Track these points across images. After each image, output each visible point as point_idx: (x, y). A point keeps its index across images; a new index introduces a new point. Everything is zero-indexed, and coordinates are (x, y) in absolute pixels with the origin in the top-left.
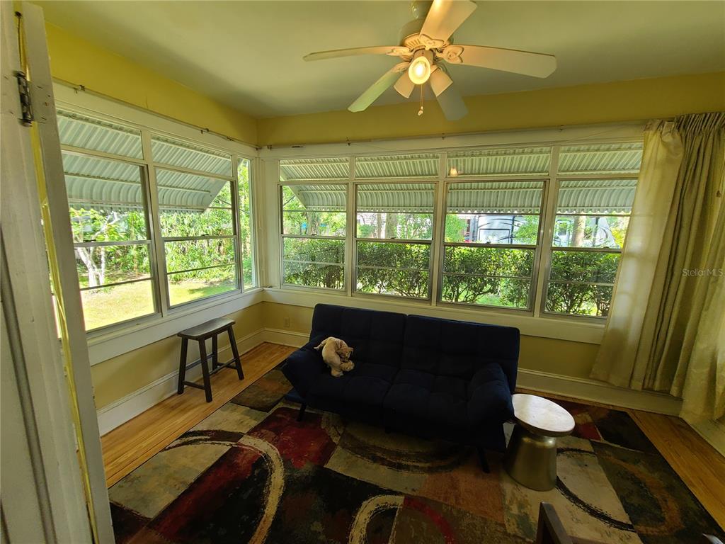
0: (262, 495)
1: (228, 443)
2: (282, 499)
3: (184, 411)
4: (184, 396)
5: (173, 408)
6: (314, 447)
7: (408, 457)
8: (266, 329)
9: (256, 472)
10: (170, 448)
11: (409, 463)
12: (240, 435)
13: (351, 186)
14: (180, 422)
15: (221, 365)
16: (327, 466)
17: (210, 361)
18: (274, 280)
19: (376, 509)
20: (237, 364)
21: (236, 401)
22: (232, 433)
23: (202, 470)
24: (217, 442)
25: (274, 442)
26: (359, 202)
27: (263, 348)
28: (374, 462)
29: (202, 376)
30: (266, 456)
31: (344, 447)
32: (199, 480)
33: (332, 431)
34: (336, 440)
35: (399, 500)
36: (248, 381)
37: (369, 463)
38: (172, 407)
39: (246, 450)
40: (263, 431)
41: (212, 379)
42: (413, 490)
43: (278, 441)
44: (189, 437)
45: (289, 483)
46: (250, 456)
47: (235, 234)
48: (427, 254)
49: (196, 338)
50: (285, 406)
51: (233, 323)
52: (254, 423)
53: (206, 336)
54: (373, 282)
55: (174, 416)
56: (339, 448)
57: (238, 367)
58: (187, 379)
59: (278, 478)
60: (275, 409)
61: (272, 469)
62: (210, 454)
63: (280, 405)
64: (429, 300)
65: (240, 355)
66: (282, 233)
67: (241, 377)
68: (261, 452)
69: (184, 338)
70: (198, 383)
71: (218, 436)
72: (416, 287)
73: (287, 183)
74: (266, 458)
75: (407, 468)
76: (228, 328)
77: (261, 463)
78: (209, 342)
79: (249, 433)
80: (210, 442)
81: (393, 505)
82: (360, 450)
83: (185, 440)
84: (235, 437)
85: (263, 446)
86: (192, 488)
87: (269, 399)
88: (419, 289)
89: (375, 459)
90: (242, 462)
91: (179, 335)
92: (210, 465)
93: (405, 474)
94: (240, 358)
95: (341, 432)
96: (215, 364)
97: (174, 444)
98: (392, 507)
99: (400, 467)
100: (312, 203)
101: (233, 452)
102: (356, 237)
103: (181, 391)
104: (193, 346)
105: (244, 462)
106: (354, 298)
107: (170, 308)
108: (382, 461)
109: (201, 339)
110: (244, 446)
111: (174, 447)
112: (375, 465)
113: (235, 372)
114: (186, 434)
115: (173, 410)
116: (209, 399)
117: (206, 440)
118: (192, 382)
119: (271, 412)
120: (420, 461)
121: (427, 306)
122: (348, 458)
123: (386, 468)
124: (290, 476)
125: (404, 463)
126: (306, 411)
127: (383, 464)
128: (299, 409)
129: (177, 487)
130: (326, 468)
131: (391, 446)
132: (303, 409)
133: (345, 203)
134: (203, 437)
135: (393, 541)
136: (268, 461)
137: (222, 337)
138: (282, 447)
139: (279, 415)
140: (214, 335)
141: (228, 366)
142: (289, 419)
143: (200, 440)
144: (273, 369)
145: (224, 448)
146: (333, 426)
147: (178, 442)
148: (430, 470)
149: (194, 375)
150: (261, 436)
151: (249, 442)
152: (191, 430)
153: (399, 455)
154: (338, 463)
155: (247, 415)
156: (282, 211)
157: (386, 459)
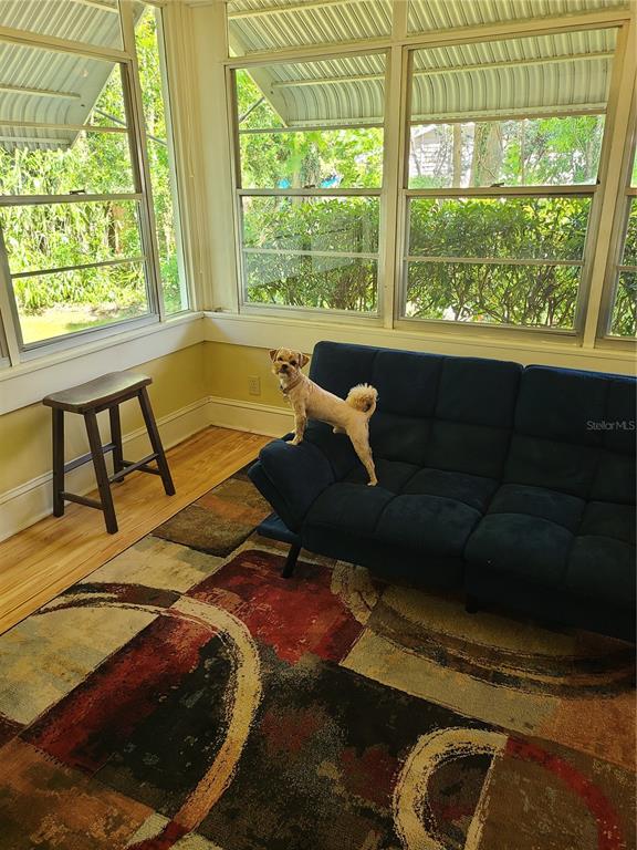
0: (220, 704)
1: (152, 608)
2: (260, 713)
3: (69, 546)
4: (65, 521)
5: (48, 541)
6: (319, 627)
7: (516, 661)
8: (213, 399)
9: (208, 663)
10: (47, 610)
11: (518, 673)
12: (175, 596)
13: (397, 54)
14: (63, 567)
15: (128, 465)
16: (346, 663)
17: (109, 457)
18: (226, 295)
19: (447, 753)
20: (160, 465)
21: (164, 534)
22: (160, 591)
23: (109, 651)
24: (133, 605)
25: (239, 612)
26: (415, 106)
27: (208, 437)
28: (444, 665)
29: (96, 486)
30: (225, 637)
31: (379, 631)
32: (105, 669)
33: (352, 601)
34: (362, 617)
35: (498, 742)
36: (181, 501)
37: (431, 666)
38: (46, 539)
39: (187, 622)
40: (217, 591)
41: (115, 491)
42: (527, 725)
43: (246, 611)
44: (81, 593)
45: (272, 691)
46: (194, 634)
47: (139, 190)
48: (579, 223)
49: (79, 410)
50: (257, 548)
51: (148, 382)
52: (199, 576)
53: (98, 406)
54: (437, 301)
55: (50, 555)
56: (368, 633)
57: (163, 472)
58: (68, 489)
59: (248, 680)
60: (237, 552)
61: (236, 660)
62: (122, 625)
63: (248, 546)
64: (578, 335)
65: (165, 449)
66: (239, 186)
67: (170, 491)
68: (214, 629)
69: (57, 409)
70: (91, 498)
71: (134, 595)
72: (542, 309)
73: (243, 62)
74: (225, 640)
75: (515, 682)
76: (138, 391)
77: (215, 647)
78: (103, 418)
79: (190, 593)
80: (121, 605)
81: (485, 748)
82: (414, 640)
83: (73, 597)
84: (163, 598)
85: (217, 617)
86: (91, 681)
87: (224, 533)
88: (551, 314)
89: (443, 659)
90: (181, 643)
91: (46, 402)
92: (122, 644)
93: (509, 693)
94: (166, 456)
95: (372, 603)
96: (119, 463)
97: (54, 604)
98: (482, 752)
99: (498, 679)
100: (302, 114)
101: (163, 625)
102: (405, 187)
103: (58, 511)
104: (74, 424)
105: (184, 644)
106: (398, 332)
107: (23, 349)
108: (460, 665)
109: (89, 411)
110: (184, 615)
111: (55, 609)
112: (444, 670)
113: (158, 481)
114: (75, 589)
115: (49, 544)
116: (112, 528)
117: (112, 600)
118: (80, 495)
119: (230, 558)
120: (543, 672)
121: (572, 348)
122: (389, 652)
123: (467, 677)
124: (274, 674)
125: (507, 672)
126: (300, 559)
127: (461, 671)
128: (286, 555)
129: (66, 677)
130: (342, 667)
131: (479, 637)
132: (294, 553)
133: (380, 108)
134: (106, 595)
135: (483, 812)
136: (231, 646)
137: (129, 408)
138: (254, 624)
139: (247, 565)
140: (112, 404)
141: (143, 468)
142: (266, 572)
143: (102, 599)
144: (230, 478)
145: (144, 617)
146: (355, 590)
147: (62, 600)
148: (564, 691)
149: (81, 482)
150: (215, 600)
151: (187, 608)
152: (84, 582)
153: (496, 656)
154: (367, 659)
155: (184, 561)
156: (236, 133)
157: (467, 662)
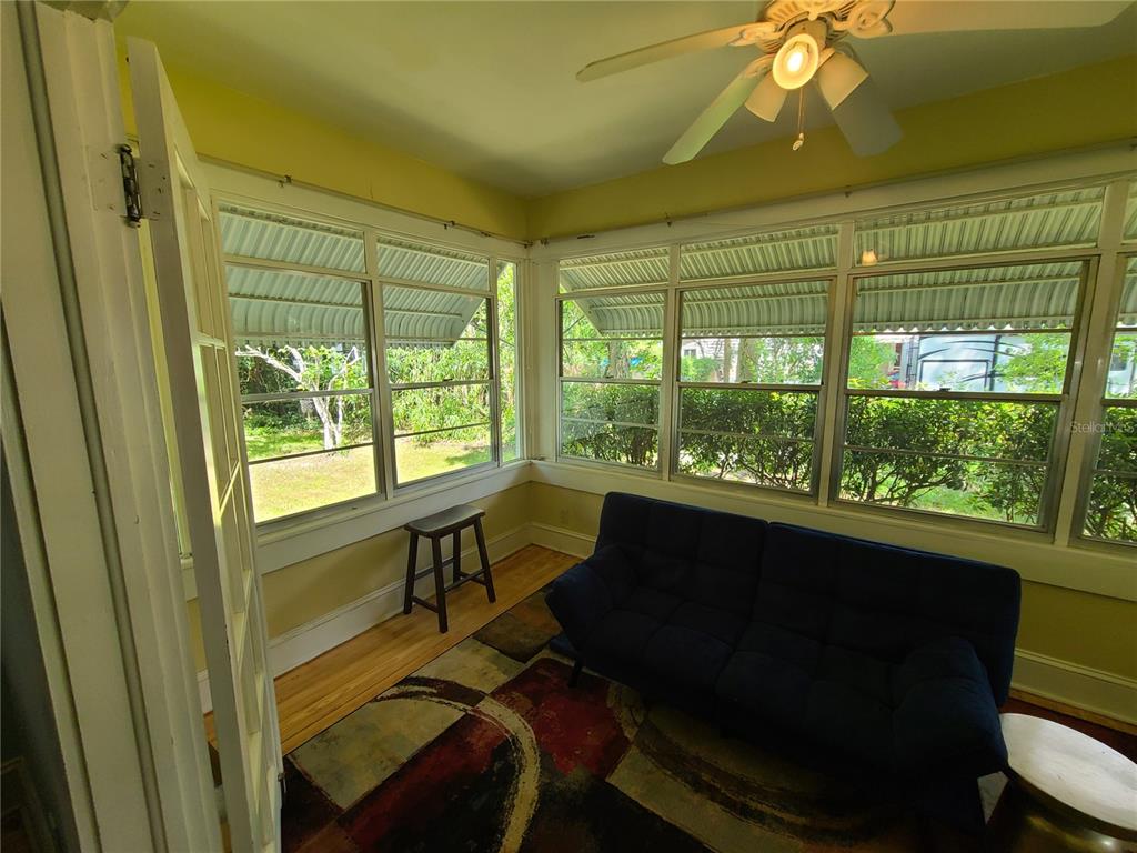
0: (501, 809)
1: (461, 706)
2: (533, 824)
3: (409, 642)
4: (411, 618)
5: (396, 635)
6: (592, 738)
7: (763, 794)
8: (535, 524)
9: (497, 765)
10: (382, 698)
11: (764, 808)
12: (479, 696)
13: (671, 294)
14: (401, 660)
15: (465, 575)
16: (612, 780)
17: (448, 571)
18: (548, 448)
20: (486, 576)
21: (481, 637)
22: (471, 689)
23: (421, 744)
24: (447, 701)
25: (529, 716)
26: (687, 320)
27: (530, 553)
28: (697, 791)
29: (434, 592)
30: (515, 740)
31: (644, 750)
32: (416, 760)
33: (623, 715)
34: (630, 733)
36: (501, 607)
37: (686, 790)
38: (394, 633)
39: (486, 723)
40: (515, 694)
41: (449, 597)
43: (535, 716)
44: (411, 686)
45: (546, 797)
46: (490, 734)
47: (491, 377)
48: (812, 409)
49: (428, 535)
50: (551, 657)
51: (482, 514)
52: (503, 679)
53: (444, 532)
54: (708, 456)
55: (394, 648)
56: (634, 750)
57: (488, 583)
58: (416, 594)
59: (528, 784)
60: (535, 659)
61: (521, 766)
62: (432, 719)
63: (545, 654)
64: (813, 495)
65: (490, 563)
66: (561, 375)
67: (492, 598)
68: (507, 731)
69: (413, 532)
70: (430, 602)
71: (450, 691)
72: (789, 467)
73: (569, 296)
74: (514, 744)
75: (760, 817)
76: (475, 521)
77: (505, 748)
78: (447, 543)
79: (493, 695)
80: (437, 699)
82: (671, 760)
83: (404, 688)
84: (469, 696)
85: (509, 720)
86: (405, 770)
87: (527, 640)
88: (795, 471)
89: (698, 786)
90: (478, 742)
91: (407, 527)
92: (432, 739)
93: (755, 829)
94: (491, 569)
95: (640, 719)
96: (457, 573)
97: (388, 694)
99: (744, 812)
100: (610, 326)
101: (468, 723)
102: (678, 380)
103: (407, 610)
104: (424, 545)
105: (481, 744)
106: (674, 484)
107: (396, 487)
108: (713, 794)
109: (436, 537)
110: (485, 715)
111: (389, 698)
112: (696, 798)
113: (484, 590)
114: (407, 681)
115: (396, 637)
116: (444, 628)
117: (432, 694)
118: (423, 599)
119: (529, 663)
120: (784, 808)
121: (810, 506)
122: (650, 772)
123: (718, 807)
124: (548, 784)
125: (753, 805)
126: (584, 670)
127: (712, 800)
128: (573, 665)
129: (384, 766)
130: (608, 784)
131: (729, 765)
132: (579, 666)
133: (662, 324)
134: (428, 690)
136: (518, 750)
137: (467, 533)
138: (540, 729)
139: (541, 672)
140: (455, 530)
141: (474, 579)
142: (555, 680)
143: (424, 693)
144: (540, 590)
145: (453, 713)
146: (626, 705)
147: (395, 691)
148: (805, 833)
149: (425, 589)
150: (511, 704)
151: (491, 709)
152: (414, 675)
153: (745, 787)
154: (629, 779)
155: (493, 663)
156: (561, 340)
157: (718, 790)
